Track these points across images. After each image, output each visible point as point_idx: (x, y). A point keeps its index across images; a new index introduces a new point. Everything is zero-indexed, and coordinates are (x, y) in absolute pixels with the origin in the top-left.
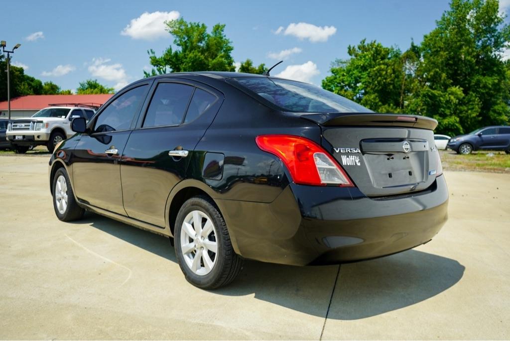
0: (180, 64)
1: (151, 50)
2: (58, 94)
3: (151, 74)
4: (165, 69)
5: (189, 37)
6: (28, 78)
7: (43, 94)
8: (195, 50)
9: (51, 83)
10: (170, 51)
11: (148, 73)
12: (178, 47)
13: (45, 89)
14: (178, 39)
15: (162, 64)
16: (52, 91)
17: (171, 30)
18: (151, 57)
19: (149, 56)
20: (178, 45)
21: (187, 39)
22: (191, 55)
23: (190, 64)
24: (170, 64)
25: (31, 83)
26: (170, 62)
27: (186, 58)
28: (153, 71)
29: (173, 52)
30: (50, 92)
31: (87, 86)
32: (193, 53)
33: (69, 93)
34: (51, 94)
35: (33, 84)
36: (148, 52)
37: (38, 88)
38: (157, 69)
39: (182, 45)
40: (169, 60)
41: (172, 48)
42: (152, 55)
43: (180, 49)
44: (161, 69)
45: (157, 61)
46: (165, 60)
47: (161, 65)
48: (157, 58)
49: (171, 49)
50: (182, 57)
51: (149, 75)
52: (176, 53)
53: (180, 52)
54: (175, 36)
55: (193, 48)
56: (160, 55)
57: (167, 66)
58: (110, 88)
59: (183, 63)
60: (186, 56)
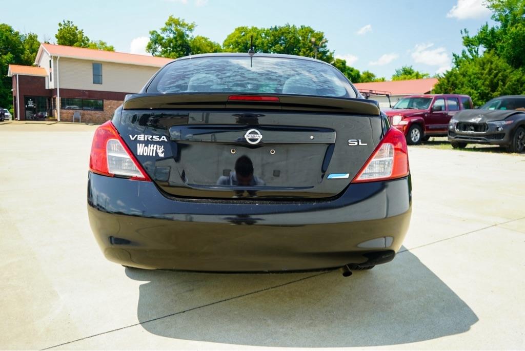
0: (497, 41)
1: (465, 30)
2: (373, 82)
3: (461, 56)
4: (478, 49)
5: (511, 10)
6: (349, 68)
7: (360, 82)
8: (519, 23)
9: (368, 72)
10: (485, 29)
11: (457, 55)
12: (497, 22)
13: (362, 78)
14: (497, 14)
15: (475, 43)
16: (368, 79)
17: (489, 4)
18: (463, 38)
19: (462, 36)
20: (497, 20)
21: (509, 13)
22: (513, 30)
23: (511, 41)
24: (485, 43)
25: (351, 73)
26: (485, 41)
27: (506, 34)
28: (464, 52)
29: (489, 28)
30: (366, 80)
31: (402, 72)
32: (516, 27)
33: (383, 80)
34: (366, 82)
35: (353, 74)
36: (462, 32)
37: (356, 77)
38: (468, 50)
39: (502, 20)
40: (483, 39)
41: (489, 25)
42: (464, 35)
43: (499, 24)
44: (473, 50)
45: (469, 41)
46: (478, 39)
47: (473, 45)
48: (470, 37)
49: (487, 26)
50: (501, 33)
51: (458, 57)
52: (493, 30)
53: (497, 28)
54: (494, 10)
55: (515, 21)
56: (473, 34)
57: (480, 45)
58: (425, 73)
59: (500, 40)
60: (507, 32)
